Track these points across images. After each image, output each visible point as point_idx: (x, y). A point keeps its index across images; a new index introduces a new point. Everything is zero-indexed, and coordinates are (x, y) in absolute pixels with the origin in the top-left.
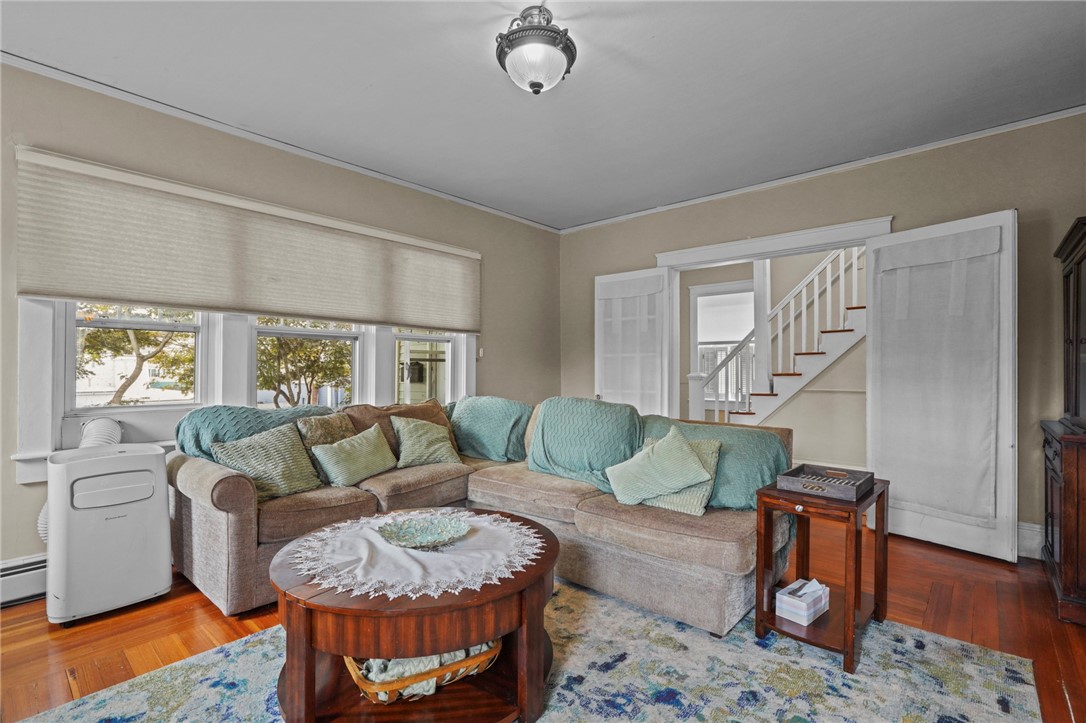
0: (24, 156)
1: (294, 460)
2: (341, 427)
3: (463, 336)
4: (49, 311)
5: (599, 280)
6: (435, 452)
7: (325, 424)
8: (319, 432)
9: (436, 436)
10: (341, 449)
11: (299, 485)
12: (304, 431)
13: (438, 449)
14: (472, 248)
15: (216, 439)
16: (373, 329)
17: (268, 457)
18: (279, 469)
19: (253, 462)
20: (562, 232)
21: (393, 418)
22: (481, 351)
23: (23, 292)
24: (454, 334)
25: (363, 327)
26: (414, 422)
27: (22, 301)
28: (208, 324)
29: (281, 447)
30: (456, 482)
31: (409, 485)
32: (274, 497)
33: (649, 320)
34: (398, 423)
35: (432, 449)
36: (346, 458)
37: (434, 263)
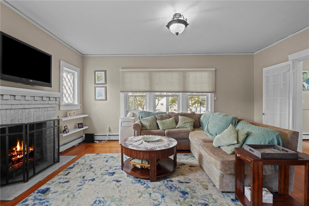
0: (121, 70)
1: (152, 123)
2: (165, 117)
3: (210, 94)
4: (124, 94)
5: (264, 69)
6: (185, 125)
7: (161, 116)
8: (160, 118)
9: (188, 121)
10: (163, 122)
11: (152, 128)
12: (157, 117)
13: (187, 125)
14: (213, 67)
15: (142, 117)
16: (181, 94)
17: (148, 121)
18: (149, 124)
19: (145, 122)
20: (255, 53)
21: (179, 116)
22: (215, 98)
23: (120, 92)
24: (207, 93)
25: (179, 93)
26: (183, 117)
27: (121, 93)
28: (146, 95)
29: (150, 120)
30: (186, 133)
31: (172, 132)
32: (146, 129)
33: (284, 84)
34: (180, 117)
35: (185, 124)
36: (163, 124)
37: (198, 74)
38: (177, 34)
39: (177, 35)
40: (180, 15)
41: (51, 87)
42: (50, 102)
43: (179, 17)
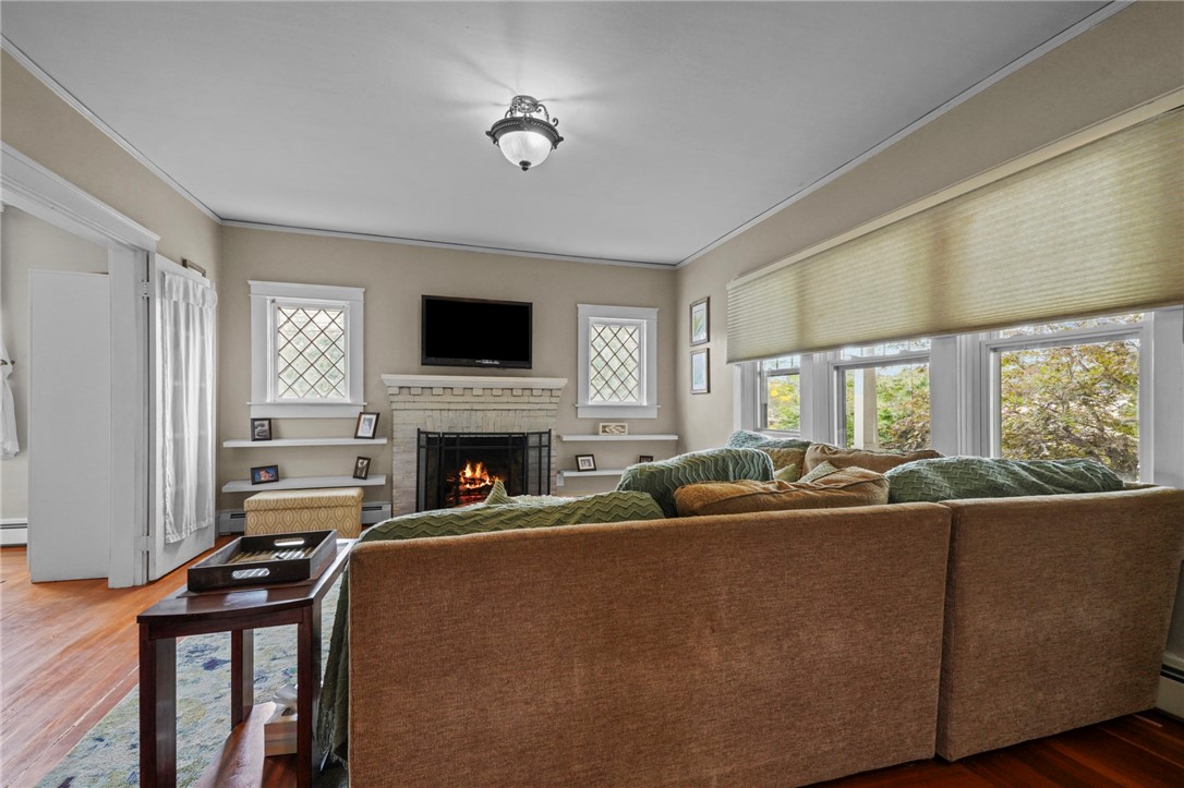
23: (729, 362)
38: (525, 165)
39: (525, 169)
40: (535, 105)
41: (530, 368)
42: (532, 399)
43: (529, 111)
